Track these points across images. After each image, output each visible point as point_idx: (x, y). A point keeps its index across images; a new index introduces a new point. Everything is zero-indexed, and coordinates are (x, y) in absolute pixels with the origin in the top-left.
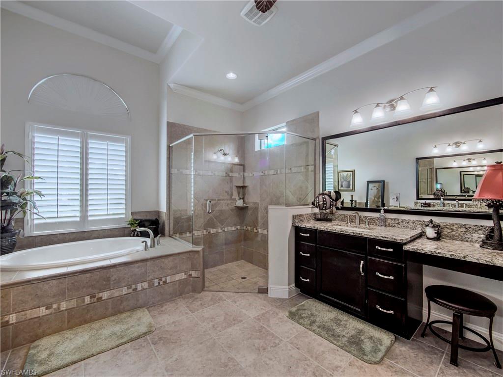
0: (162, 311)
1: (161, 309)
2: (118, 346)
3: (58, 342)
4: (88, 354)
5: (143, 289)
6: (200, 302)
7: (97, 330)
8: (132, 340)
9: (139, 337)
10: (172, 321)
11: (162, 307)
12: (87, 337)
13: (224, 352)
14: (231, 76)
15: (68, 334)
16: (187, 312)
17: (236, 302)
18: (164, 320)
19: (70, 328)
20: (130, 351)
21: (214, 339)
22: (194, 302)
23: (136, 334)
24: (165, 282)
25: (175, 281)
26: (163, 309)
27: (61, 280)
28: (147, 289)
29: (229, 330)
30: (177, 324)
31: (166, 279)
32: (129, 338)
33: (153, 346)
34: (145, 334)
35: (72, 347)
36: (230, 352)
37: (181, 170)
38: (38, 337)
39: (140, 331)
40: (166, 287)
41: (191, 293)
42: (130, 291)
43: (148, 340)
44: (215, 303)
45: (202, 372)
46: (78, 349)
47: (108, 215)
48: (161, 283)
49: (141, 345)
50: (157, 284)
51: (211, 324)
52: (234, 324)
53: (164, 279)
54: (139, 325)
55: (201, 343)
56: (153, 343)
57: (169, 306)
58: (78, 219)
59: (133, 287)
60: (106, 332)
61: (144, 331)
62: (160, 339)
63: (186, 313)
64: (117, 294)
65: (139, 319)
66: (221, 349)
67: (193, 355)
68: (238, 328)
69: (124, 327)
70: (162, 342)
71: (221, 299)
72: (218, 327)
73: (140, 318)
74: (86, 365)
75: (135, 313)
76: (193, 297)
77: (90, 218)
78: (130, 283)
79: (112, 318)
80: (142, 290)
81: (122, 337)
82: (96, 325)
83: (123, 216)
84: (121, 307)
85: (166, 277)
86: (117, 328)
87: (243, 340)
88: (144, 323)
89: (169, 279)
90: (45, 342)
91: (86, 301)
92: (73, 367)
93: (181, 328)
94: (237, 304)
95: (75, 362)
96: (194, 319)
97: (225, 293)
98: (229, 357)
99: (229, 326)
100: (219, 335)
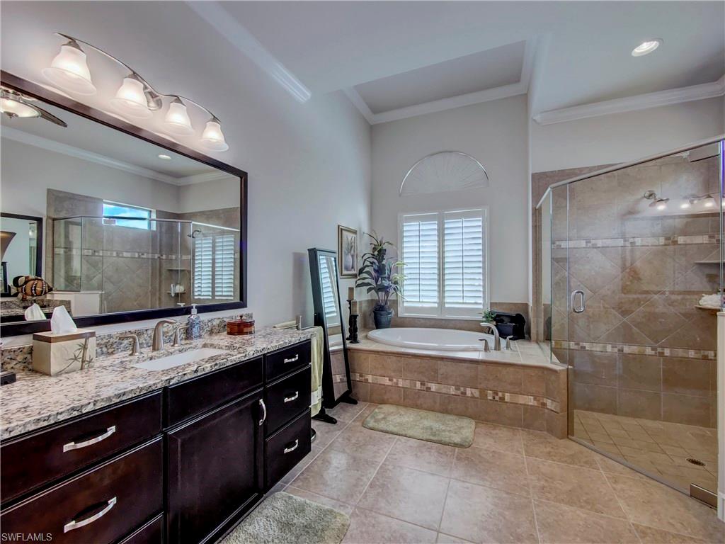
0: (491, 433)
1: (492, 431)
2: (427, 441)
3: (392, 413)
4: (403, 433)
5: (473, 397)
6: (548, 449)
7: (421, 418)
8: (439, 442)
9: (448, 444)
10: (493, 449)
11: (494, 430)
12: (411, 419)
13: (530, 523)
14: (646, 47)
15: (402, 410)
16: (520, 450)
17: (616, 482)
18: (485, 444)
19: (406, 406)
20: (433, 451)
21: (530, 502)
22: (541, 445)
23: (447, 440)
24: (502, 399)
25: (517, 404)
26: (494, 432)
27: (399, 358)
28: (477, 398)
29: (565, 508)
30: (496, 455)
31: (504, 395)
32: (440, 439)
33: (455, 460)
34: (456, 445)
35: (398, 421)
36: (540, 531)
37: (557, 243)
38: (383, 402)
39: (453, 439)
40: (504, 406)
41: (545, 433)
42: (459, 393)
43: (455, 451)
44: (573, 463)
45: (484, 520)
46: (401, 424)
47: (463, 303)
48: (497, 398)
49: (446, 452)
50: (491, 398)
51: (542, 483)
52: (581, 507)
53: (500, 394)
54: (456, 433)
55: (508, 493)
56: (457, 458)
57: (503, 433)
58: (436, 305)
59: (462, 389)
60: (427, 423)
61: (456, 441)
62: (467, 458)
63: (518, 452)
64: (444, 391)
65: (461, 428)
66: (530, 519)
67: (488, 497)
68: (585, 516)
69: (443, 427)
70: (467, 462)
71: (590, 464)
72: (549, 493)
73: (463, 427)
74: (398, 439)
75: (460, 420)
76: (546, 439)
77: (447, 306)
78: (458, 384)
79: (439, 415)
80: (471, 397)
81: (435, 436)
82: (423, 413)
83: (481, 307)
84: (450, 407)
85: (504, 392)
86: (436, 426)
87: (577, 535)
88: (462, 434)
89: (507, 397)
90: (386, 408)
91: (417, 385)
92: (391, 436)
93: (498, 463)
94: (619, 487)
95: (393, 433)
96: (523, 463)
97: (606, 459)
98: (532, 535)
99: (570, 503)
100: (541, 502)
